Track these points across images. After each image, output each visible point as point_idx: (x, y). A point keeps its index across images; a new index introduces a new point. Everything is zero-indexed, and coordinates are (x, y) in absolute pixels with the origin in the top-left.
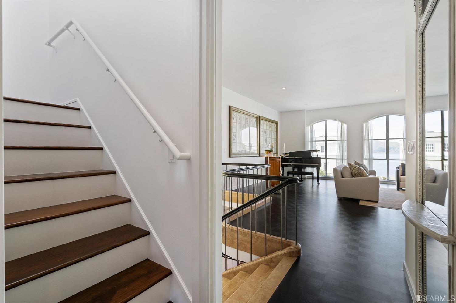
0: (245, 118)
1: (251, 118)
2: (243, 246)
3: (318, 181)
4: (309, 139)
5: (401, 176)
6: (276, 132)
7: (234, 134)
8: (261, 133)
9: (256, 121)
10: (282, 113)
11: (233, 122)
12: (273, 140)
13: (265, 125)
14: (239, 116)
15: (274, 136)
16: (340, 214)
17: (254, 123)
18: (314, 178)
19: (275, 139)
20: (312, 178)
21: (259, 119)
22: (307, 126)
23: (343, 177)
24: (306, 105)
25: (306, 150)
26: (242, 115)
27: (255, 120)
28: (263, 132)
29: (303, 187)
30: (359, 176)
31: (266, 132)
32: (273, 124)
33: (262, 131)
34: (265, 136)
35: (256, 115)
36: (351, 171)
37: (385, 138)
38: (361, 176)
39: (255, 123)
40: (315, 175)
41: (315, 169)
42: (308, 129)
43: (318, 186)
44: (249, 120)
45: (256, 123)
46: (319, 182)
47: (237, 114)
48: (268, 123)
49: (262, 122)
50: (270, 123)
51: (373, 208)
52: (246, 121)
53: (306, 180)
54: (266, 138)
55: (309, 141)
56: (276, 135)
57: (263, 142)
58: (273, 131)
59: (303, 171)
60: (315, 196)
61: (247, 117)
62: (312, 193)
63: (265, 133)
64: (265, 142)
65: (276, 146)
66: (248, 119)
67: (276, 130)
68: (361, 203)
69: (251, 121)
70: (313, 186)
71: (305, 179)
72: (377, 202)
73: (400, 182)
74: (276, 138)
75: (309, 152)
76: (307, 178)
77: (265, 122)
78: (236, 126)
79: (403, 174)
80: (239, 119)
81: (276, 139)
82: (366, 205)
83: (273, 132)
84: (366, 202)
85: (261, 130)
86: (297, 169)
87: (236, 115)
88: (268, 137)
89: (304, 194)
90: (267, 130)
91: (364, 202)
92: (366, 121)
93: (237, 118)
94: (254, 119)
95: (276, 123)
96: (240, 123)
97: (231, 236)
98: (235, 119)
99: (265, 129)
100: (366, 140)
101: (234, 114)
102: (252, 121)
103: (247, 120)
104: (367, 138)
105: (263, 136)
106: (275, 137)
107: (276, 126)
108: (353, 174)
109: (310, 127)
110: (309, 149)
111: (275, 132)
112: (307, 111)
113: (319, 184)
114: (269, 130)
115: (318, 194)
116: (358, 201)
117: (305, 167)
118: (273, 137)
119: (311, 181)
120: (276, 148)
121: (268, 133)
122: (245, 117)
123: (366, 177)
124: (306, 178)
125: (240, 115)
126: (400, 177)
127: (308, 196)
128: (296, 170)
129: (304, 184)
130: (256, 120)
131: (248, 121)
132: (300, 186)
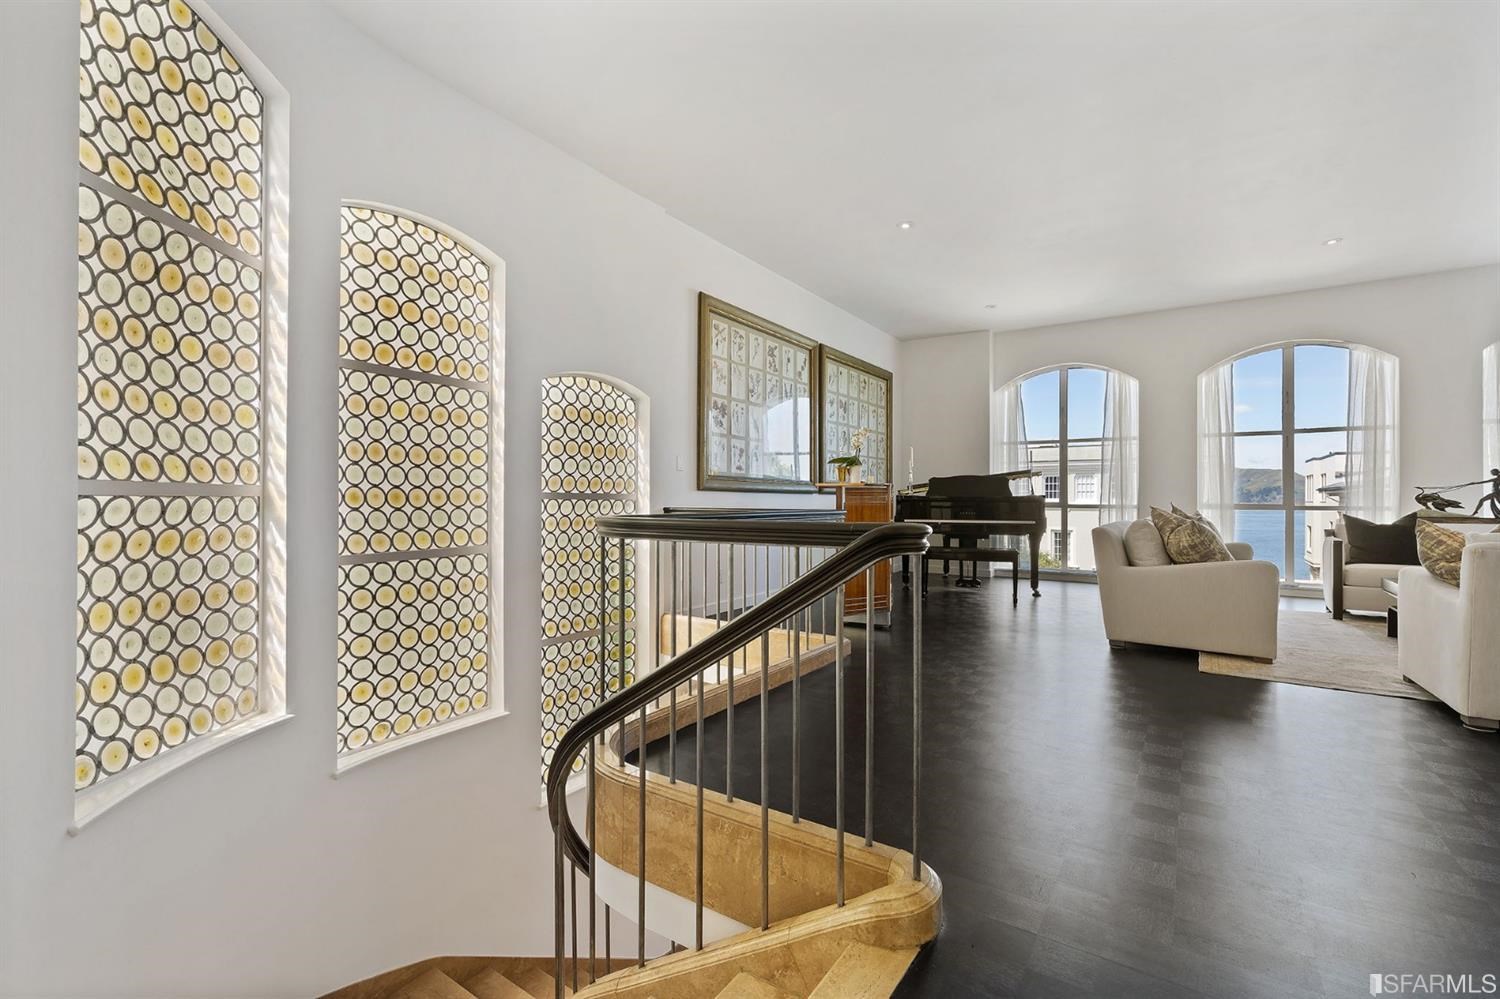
0: (765, 346)
1: (788, 351)
2: (673, 867)
3: (1034, 586)
4: (1002, 438)
5: (1346, 564)
6: (884, 411)
7: (720, 402)
8: (828, 409)
9: (807, 362)
10: (905, 342)
11: (716, 357)
12: (873, 437)
13: (844, 379)
14: (741, 337)
15: (878, 424)
16: (1125, 709)
17: (799, 369)
18: (1019, 575)
19: (882, 433)
20: (1011, 575)
21: (819, 356)
22: (995, 390)
23: (1130, 563)
24: (992, 307)
25: (991, 473)
26: (753, 335)
27: (802, 357)
28: (835, 405)
29: (978, 605)
30: (1197, 557)
31: (845, 407)
32: (873, 381)
33: (832, 403)
34: (841, 420)
35: (808, 342)
36: (1163, 540)
37: (1280, 429)
38: (1205, 558)
39: (803, 368)
40: (1025, 563)
41: (1025, 541)
42: (1000, 401)
43: (1034, 605)
44: (781, 355)
45: (807, 368)
46: (1038, 590)
47: (733, 328)
48: (854, 373)
49: (830, 368)
50: (864, 377)
51: (1257, 687)
52: (769, 358)
53: (992, 582)
54: (845, 429)
55: (1003, 443)
56: (883, 420)
57: (835, 442)
58: (872, 405)
59: (978, 546)
60: (1022, 639)
61: (771, 343)
62: (1014, 629)
63: (841, 411)
64: (841, 443)
65: (885, 462)
66: (776, 352)
67: (884, 403)
68: (1205, 665)
69: (789, 360)
70: (1015, 601)
71: (989, 578)
72: (1269, 661)
73: (1344, 587)
74: (884, 431)
75: (1002, 480)
76: (995, 577)
77: (844, 370)
78: (725, 373)
79: (1352, 558)
80: (740, 349)
81: (885, 437)
82: (1225, 672)
83: (873, 408)
84: (1223, 662)
85: (828, 397)
86: (958, 540)
87: (726, 331)
88: (853, 427)
89: (981, 631)
90: (852, 398)
91: (1215, 660)
92: (1211, 364)
93: (730, 344)
94: (799, 353)
95: (886, 377)
96: (744, 362)
97: (622, 814)
98: (724, 346)
99: (843, 395)
100: (1209, 436)
101: (719, 327)
102: (792, 360)
103: (772, 355)
104: (1214, 430)
105: (834, 419)
106: (883, 429)
107: (884, 390)
108: (1173, 550)
109: (1006, 393)
110: (1002, 469)
111: (880, 410)
112: (995, 334)
113: (1036, 595)
114: (858, 399)
115: (1033, 630)
116: (1190, 656)
117: (986, 532)
118: (873, 427)
119: (1008, 585)
120: (884, 467)
121: (854, 410)
122: (764, 342)
123: (1223, 560)
124: (992, 575)
125: (742, 333)
126: (1346, 567)
127: (1001, 636)
128: (954, 543)
129: (981, 596)
130: (808, 358)
131: (777, 360)
132: (969, 603)
